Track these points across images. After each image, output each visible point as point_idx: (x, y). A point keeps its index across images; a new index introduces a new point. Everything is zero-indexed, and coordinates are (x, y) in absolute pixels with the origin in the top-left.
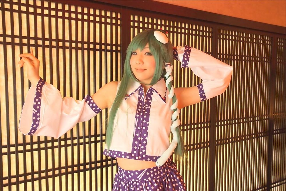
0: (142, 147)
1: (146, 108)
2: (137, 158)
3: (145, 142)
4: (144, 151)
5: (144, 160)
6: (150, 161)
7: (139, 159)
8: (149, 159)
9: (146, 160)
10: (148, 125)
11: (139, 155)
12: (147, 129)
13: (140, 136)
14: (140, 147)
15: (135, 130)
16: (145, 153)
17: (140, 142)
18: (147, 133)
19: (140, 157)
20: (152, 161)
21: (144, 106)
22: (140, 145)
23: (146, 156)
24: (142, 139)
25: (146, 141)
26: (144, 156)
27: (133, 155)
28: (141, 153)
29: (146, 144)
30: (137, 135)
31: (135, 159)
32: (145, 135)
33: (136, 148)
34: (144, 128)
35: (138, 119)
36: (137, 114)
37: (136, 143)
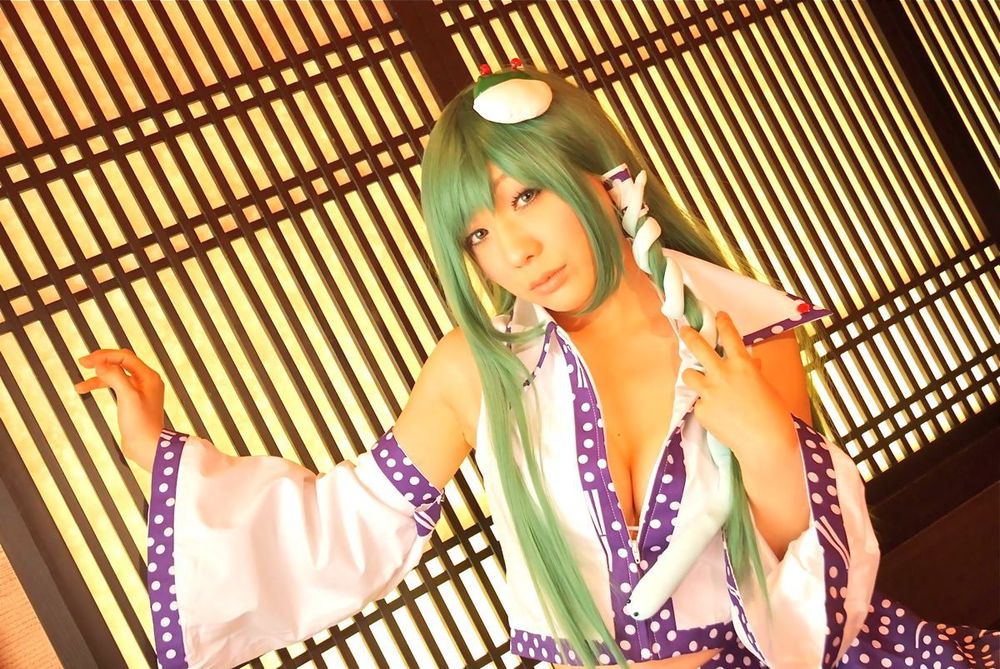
2: (645, 653)
4: (665, 615)
5: (676, 654)
6: (699, 649)
7: (655, 657)
8: (693, 646)
9: (685, 651)
11: (651, 638)
15: (605, 539)
16: (670, 624)
19: (657, 648)
20: (705, 649)
23: (681, 634)
26: (672, 636)
27: (626, 645)
28: (655, 627)
30: (622, 553)
31: (638, 659)
33: (629, 612)
35: (595, 492)
36: (583, 469)
37: (626, 588)
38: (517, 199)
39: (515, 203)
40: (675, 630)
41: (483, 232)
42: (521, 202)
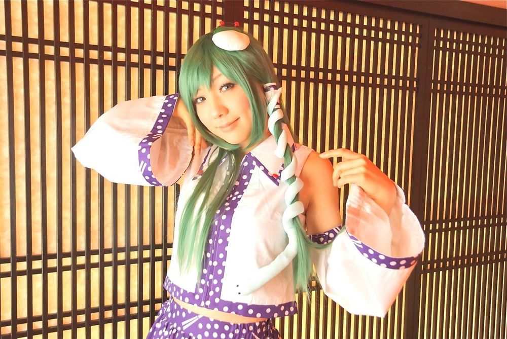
0: (215, 282)
1: (234, 199)
2: (203, 304)
3: (220, 272)
4: (217, 289)
5: (216, 309)
6: (229, 311)
7: (206, 307)
8: (226, 309)
9: (221, 310)
10: (228, 235)
11: (207, 297)
12: (226, 243)
13: (213, 258)
14: (211, 281)
16: (218, 295)
17: (212, 270)
18: (225, 253)
19: (208, 303)
20: (233, 313)
21: (231, 196)
22: (211, 277)
23: (220, 300)
24: (215, 263)
25: (223, 268)
26: (217, 300)
27: (197, 297)
28: (211, 293)
29: (222, 276)
30: (209, 255)
31: (199, 305)
32: (221, 256)
33: (203, 282)
34: (220, 241)
37: (205, 271)
38: (222, 87)
39: (221, 89)
40: (220, 298)
41: (204, 99)
42: (224, 89)
